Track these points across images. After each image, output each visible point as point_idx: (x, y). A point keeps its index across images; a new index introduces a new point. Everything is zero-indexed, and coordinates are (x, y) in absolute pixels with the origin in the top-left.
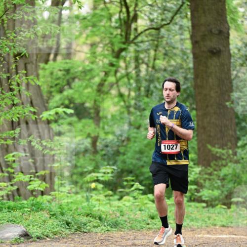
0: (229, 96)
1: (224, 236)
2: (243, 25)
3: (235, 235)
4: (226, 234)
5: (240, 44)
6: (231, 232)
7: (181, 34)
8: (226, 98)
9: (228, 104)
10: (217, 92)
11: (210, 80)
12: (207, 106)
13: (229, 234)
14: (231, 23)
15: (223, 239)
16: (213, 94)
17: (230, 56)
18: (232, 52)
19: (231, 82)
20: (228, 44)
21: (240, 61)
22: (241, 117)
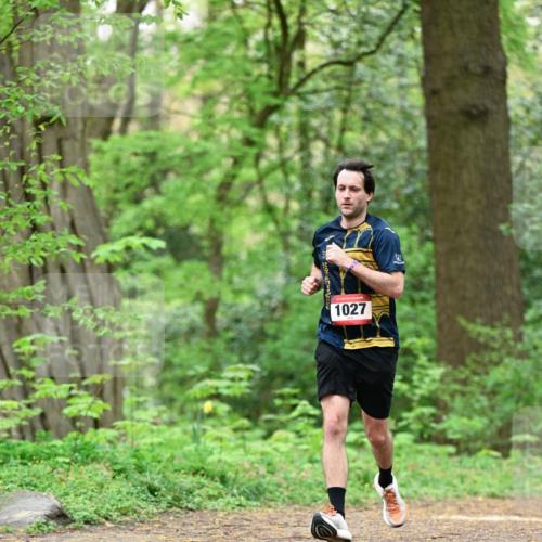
0: (506, 212)
1: (496, 518)
2: (536, 54)
3: (520, 515)
4: (500, 514)
5: (530, 97)
6: (509, 510)
7: (402, 75)
8: (500, 214)
9: (503, 227)
10: (479, 202)
11: (465, 176)
12: (458, 233)
13: (506, 514)
14: (511, 50)
15: (492, 525)
16: (470, 206)
17: (508, 122)
18: (511, 114)
19: (510, 181)
20: (504, 96)
21: (530, 135)
22: (532, 256)
